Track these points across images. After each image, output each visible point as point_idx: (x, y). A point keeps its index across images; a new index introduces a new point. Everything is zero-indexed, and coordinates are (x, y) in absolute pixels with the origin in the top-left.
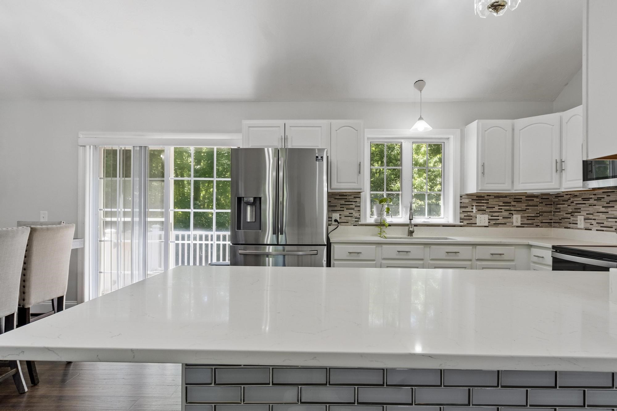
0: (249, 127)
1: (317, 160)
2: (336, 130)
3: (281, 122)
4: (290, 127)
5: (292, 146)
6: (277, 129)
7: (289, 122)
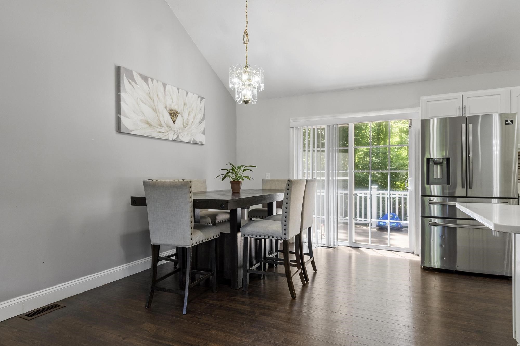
0: (427, 102)
1: (507, 123)
2: (517, 96)
3: (459, 95)
4: (468, 97)
5: (470, 114)
6: (455, 100)
7: (466, 94)
